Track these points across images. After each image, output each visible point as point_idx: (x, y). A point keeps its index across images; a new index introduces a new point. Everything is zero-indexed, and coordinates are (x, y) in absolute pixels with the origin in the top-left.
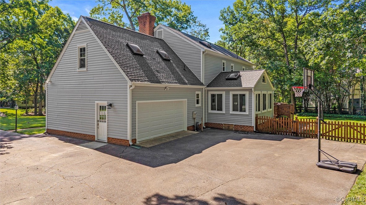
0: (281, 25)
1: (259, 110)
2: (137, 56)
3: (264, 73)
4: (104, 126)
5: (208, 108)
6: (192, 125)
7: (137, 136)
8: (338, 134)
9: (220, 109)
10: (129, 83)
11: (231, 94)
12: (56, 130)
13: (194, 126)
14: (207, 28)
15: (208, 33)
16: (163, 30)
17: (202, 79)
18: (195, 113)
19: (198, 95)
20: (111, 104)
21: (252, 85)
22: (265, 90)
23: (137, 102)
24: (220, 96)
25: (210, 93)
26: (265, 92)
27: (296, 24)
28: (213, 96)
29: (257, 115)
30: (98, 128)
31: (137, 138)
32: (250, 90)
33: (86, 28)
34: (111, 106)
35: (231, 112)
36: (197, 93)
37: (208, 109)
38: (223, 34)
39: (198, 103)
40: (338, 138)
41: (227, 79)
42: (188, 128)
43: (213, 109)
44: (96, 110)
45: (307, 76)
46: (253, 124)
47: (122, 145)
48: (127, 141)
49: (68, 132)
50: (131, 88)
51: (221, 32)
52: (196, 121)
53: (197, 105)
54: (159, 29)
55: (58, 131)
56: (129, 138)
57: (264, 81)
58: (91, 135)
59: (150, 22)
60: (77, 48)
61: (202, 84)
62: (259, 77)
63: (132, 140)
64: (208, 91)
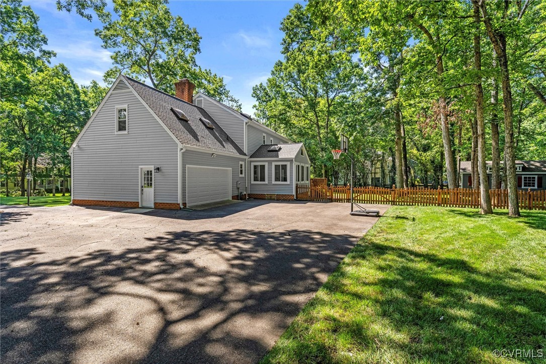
0: (313, 105)
1: (299, 181)
2: (182, 122)
3: (302, 146)
4: (150, 192)
5: (250, 179)
6: (236, 195)
7: (187, 199)
8: (365, 198)
9: (263, 179)
10: (180, 146)
11: (274, 164)
12: (86, 200)
13: (238, 196)
14: (239, 103)
15: (241, 108)
16: (203, 99)
17: (245, 149)
18: (239, 182)
19: (241, 165)
20: (159, 168)
21: (293, 156)
22: (303, 163)
23: (187, 166)
24: (263, 167)
25: (253, 164)
26: (303, 165)
27: (327, 105)
28: (255, 167)
29: (297, 184)
30: (142, 194)
31: (187, 202)
32: (291, 161)
33: (128, 88)
34: (159, 170)
35: (274, 182)
36: (241, 163)
37: (250, 181)
38: (257, 111)
39: (241, 173)
40: (365, 201)
41: (269, 151)
42: (233, 198)
43: (256, 179)
44: (139, 176)
45: (343, 141)
46: (294, 193)
47: (171, 209)
48: (178, 204)
49: (103, 201)
50: (182, 151)
51: (255, 109)
52: (240, 191)
53: (240, 176)
54: (198, 98)
55: (89, 200)
56: (180, 201)
57: (302, 154)
58: (134, 202)
59: (189, 90)
60: (115, 110)
61: (245, 155)
62: (298, 149)
63: (183, 204)
64: (251, 162)
